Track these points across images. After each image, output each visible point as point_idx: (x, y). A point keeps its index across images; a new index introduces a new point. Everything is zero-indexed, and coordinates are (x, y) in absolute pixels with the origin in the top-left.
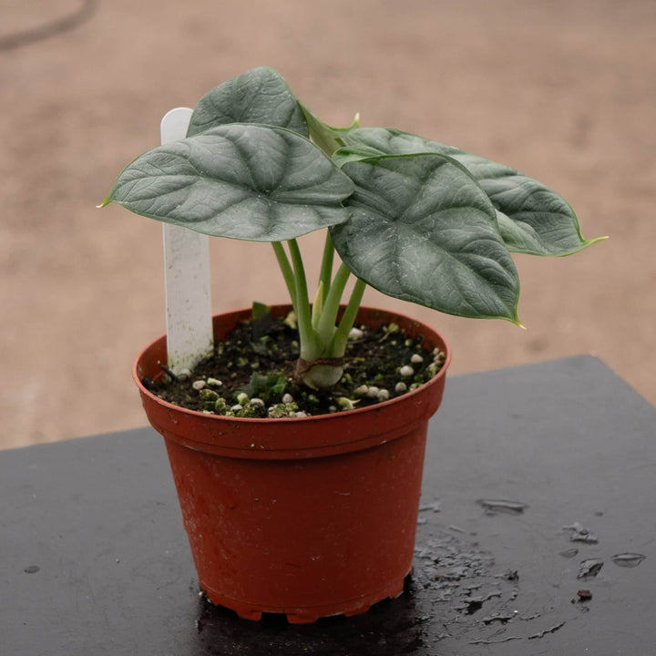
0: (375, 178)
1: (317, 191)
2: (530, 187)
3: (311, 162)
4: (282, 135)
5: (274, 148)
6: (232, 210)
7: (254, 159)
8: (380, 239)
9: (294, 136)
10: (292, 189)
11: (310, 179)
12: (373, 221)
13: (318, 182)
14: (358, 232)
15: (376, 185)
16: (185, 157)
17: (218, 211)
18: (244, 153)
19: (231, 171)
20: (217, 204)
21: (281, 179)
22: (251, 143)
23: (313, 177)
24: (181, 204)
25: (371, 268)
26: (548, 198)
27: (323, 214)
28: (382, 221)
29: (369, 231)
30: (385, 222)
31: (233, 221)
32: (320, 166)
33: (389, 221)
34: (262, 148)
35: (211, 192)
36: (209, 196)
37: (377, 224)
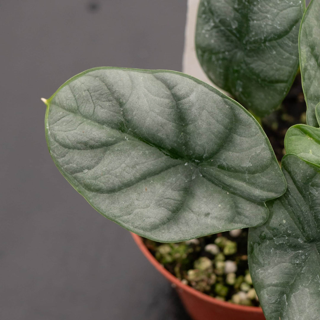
0: (313, 185)
1: (244, 180)
4: (232, 108)
5: (217, 121)
6: (143, 186)
7: (191, 127)
8: (287, 258)
10: (221, 167)
12: (289, 235)
13: (251, 172)
14: (270, 239)
15: (310, 193)
16: (121, 104)
17: (128, 185)
19: (161, 135)
21: (214, 154)
22: (194, 111)
23: (247, 164)
24: (89, 168)
25: (264, 287)
27: (239, 210)
28: (298, 238)
29: (280, 244)
30: (300, 241)
31: (136, 203)
32: (258, 155)
33: (305, 242)
34: (204, 118)
35: (128, 160)
36: (123, 165)
37: (292, 240)
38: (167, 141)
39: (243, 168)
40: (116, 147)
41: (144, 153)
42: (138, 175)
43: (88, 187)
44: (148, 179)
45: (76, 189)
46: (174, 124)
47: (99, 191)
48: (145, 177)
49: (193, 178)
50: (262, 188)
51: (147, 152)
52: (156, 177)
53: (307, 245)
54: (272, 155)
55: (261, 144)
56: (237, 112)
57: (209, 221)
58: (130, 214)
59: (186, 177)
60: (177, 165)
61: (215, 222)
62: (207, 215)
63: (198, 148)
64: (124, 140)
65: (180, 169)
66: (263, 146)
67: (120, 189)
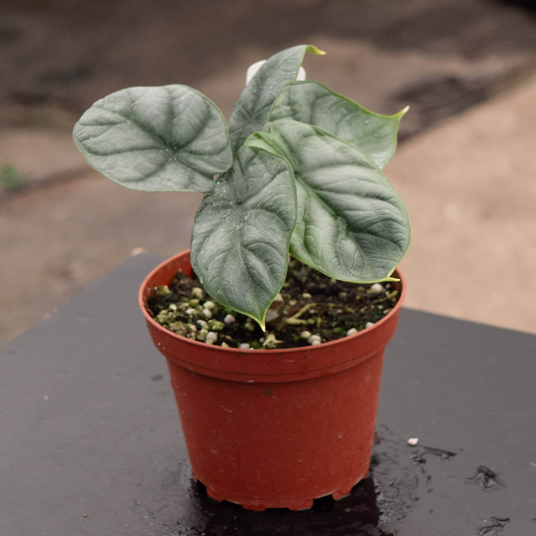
0: (251, 164)
1: (204, 160)
2: (384, 214)
3: (213, 136)
4: (208, 107)
5: (196, 116)
6: (129, 154)
7: (176, 119)
8: (218, 216)
9: (215, 111)
10: (191, 152)
11: (205, 149)
12: (225, 199)
13: (210, 154)
14: (211, 204)
15: (248, 170)
16: (133, 102)
17: (118, 152)
18: (171, 113)
19: (154, 124)
20: (120, 146)
22: (181, 107)
23: (209, 148)
24: (94, 137)
26: (395, 229)
27: (194, 180)
28: (230, 201)
29: (216, 206)
30: (231, 203)
31: (120, 163)
32: (217, 141)
33: (235, 204)
34: (186, 112)
35: (124, 135)
36: (119, 138)
37: (225, 203)
38: (157, 129)
39: (205, 151)
40: (118, 126)
41: (138, 134)
42: (128, 147)
43: (90, 150)
44: (135, 151)
45: (81, 151)
46: (165, 117)
47: (96, 153)
48: (133, 149)
49: (170, 160)
50: (214, 166)
51: (140, 134)
52: (141, 152)
53: (235, 206)
54: (228, 141)
55: (222, 133)
56: (211, 109)
57: (169, 184)
58: (112, 169)
59: (164, 157)
60: (159, 148)
61: (173, 185)
62: (169, 180)
63: (178, 136)
64: (126, 122)
65: (161, 151)
66: (223, 134)
67: (112, 153)
